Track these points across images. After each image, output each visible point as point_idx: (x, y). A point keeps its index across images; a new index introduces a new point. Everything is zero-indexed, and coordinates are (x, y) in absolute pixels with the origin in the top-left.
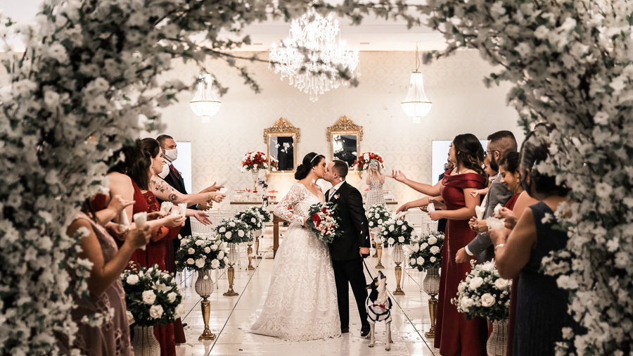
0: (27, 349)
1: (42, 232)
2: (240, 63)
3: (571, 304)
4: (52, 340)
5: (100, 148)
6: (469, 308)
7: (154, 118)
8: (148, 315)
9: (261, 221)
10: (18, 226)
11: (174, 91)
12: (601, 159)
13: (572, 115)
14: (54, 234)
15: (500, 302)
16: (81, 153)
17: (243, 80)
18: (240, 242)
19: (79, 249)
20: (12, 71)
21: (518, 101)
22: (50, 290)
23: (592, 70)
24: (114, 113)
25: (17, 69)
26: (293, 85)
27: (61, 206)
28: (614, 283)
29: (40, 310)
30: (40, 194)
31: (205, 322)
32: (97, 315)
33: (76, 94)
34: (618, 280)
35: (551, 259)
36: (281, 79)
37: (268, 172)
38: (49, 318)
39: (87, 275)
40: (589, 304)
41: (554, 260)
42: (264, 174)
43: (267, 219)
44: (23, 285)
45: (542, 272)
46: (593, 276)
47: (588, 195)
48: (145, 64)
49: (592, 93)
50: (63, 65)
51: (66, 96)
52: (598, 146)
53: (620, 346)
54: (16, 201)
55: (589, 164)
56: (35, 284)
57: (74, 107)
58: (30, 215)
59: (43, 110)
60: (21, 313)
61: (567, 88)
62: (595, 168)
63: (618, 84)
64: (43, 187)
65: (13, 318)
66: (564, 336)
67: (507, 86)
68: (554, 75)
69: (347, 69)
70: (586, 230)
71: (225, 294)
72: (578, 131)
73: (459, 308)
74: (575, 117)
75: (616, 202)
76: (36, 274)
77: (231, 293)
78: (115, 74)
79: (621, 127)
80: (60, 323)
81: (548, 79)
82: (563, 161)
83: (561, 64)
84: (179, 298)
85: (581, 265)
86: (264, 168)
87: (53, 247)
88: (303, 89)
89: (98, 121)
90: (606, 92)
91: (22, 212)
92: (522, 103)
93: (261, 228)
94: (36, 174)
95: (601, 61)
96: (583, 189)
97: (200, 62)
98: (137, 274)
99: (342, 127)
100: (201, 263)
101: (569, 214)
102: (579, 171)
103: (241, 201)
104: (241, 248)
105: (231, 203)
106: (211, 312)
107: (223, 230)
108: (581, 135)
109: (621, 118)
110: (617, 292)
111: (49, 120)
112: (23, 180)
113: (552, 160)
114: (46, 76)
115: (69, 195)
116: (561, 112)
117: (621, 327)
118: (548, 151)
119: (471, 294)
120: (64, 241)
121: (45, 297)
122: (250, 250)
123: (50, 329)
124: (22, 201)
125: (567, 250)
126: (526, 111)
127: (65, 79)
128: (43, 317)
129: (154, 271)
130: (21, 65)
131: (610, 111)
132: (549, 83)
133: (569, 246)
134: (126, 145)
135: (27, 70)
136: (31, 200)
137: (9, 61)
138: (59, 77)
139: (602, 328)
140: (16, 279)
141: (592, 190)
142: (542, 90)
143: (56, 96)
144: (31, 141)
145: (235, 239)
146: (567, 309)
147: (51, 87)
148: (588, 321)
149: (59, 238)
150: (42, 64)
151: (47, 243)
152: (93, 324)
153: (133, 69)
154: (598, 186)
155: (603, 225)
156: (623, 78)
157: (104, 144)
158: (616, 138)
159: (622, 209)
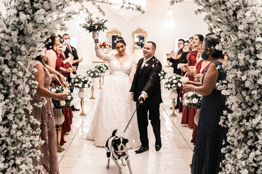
0: (13, 115)
1: (19, 69)
2: (97, 4)
3: (227, 101)
4: (23, 112)
5: (42, 37)
6: (187, 104)
7: (63, 25)
8: (60, 104)
9: (105, 69)
10: (10, 67)
11: (70, 15)
12: (240, 44)
13: (230, 26)
14: (23, 71)
15: (200, 102)
16: (34, 39)
17: (99, 10)
18: (96, 77)
19: (33, 77)
20: (7, 6)
21: (208, 20)
22: (22, 92)
23: (238, 8)
24: (47, 23)
25: (9, 5)
26: (118, 14)
27: (26, 60)
28: (244, 93)
29: (18, 100)
30: (18, 55)
31: (82, 109)
32: (40, 103)
33: (32, 15)
34: (246, 92)
35: (220, 83)
36: (114, 11)
37: (108, 49)
38: (22, 103)
39: (36, 87)
40: (234, 101)
41: (221, 84)
42: (106, 51)
43: (107, 69)
44: (12, 90)
45: (216, 89)
46: (236, 90)
47: (235, 58)
48: (59, 4)
49: (238, 18)
50: (27, 4)
51: (28, 16)
52: (239, 39)
53: (245, 118)
54: (9, 57)
55: (236, 46)
56: (16, 90)
57: (31, 20)
58: (14, 63)
59: (19, 21)
60: (11, 101)
61: (228, 15)
62: (238, 48)
63: (248, 14)
64: (19, 52)
65: (8, 103)
66: (224, 114)
67: (204, 14)
68: (223, 10)
69: (140, 7)
70: (234, 72)
71: (90, 98)
72: (232, 33)
73: (183, 104)
74: (231, 27)
75: (246, 61)
76: (16, 86)
77: (92, 98)
78: (48, 7)
79: (249, 31)
80: (26, 106)
81: (221, 12)
82: (226, 45)
83: (226, 5)
84: (72, 98)
85: (231, 86)
86: (106, 48)
87: (23, 76)
88: (123, 16)
89: (41, 26)
90: (243, 17)
91: (11, 62)
92: (210, 21)
93: (105, 72)
94: (16, 47)
95: (242, 5)
96: (233, 56)
97: (81, 3)
98: (55, 88)
99: (138, 32)
100: (80, 85)
101: (227, 66)
102: (232, 49)
103: (97, 62)
104: (97, 80)
105: (93, 62)
106: (84, 105)
107: (89, 72)
108: (233, 35)
109: (249, 28)
110: (245, 97)
111: (22, 25)
112: (12, 49)
113: (221, 44)
114: (20, 8)
115: (29, 55)
116: (225, 25)
117: (246, 110)
118: (220, 41)
119: (188, 98)
120: (27, 73)
121: (20, 95)
122: (100, 81)
123: (22, 107)
124: (11, 57)
125: (226, 80)
126: (211, 25)
127: (28, 9)
128: (20, 103)
129: (62, 87)
130: (10, 3)
131: (245, 25)
132: (221, 13)
133: (227, 79)
134: (52, 36)
135: (13, 5)
136: (15, 57)
137: (5, 2)
138: (25, 9)
139: (238, 111)
140: (9, 88)
141: (237, 56)
142: (218, 16)
143: (24, 15)
144: (15, 34)
145: (94, 76)
146: (225, 103)
147: (22, 12)
148: (233, 108)
149: (25, 72)
150: (19, 3)
151: (21, 74)
152: (39, 106)
153: (55, 6)
154: (239, 54)
155: (241, 70)
156: (250, 11)
157: (43, 36)
158: (247, 36)
159: (248, 64)
